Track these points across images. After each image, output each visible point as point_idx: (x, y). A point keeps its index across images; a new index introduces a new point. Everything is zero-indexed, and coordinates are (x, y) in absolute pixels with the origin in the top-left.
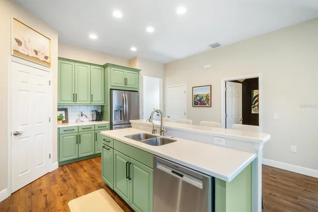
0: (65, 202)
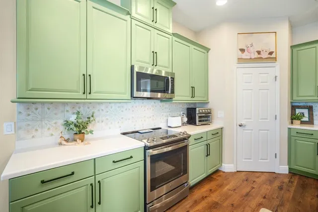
0: (260, 205)
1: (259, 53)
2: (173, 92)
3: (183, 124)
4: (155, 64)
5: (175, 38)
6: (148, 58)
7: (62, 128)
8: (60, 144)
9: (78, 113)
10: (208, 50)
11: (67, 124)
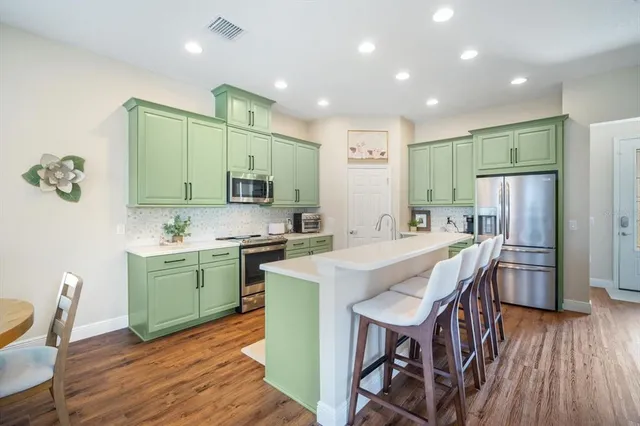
1: (371, 152)
2: (271, 196)
3: (287, 232)
4: (251, 168)
5: (274, 138)
6: (244, 162)
7: (163, 231)
8: (162, 244)
9: (178, 217)
10: (318, 146)
11: (167, 228)
